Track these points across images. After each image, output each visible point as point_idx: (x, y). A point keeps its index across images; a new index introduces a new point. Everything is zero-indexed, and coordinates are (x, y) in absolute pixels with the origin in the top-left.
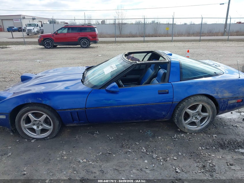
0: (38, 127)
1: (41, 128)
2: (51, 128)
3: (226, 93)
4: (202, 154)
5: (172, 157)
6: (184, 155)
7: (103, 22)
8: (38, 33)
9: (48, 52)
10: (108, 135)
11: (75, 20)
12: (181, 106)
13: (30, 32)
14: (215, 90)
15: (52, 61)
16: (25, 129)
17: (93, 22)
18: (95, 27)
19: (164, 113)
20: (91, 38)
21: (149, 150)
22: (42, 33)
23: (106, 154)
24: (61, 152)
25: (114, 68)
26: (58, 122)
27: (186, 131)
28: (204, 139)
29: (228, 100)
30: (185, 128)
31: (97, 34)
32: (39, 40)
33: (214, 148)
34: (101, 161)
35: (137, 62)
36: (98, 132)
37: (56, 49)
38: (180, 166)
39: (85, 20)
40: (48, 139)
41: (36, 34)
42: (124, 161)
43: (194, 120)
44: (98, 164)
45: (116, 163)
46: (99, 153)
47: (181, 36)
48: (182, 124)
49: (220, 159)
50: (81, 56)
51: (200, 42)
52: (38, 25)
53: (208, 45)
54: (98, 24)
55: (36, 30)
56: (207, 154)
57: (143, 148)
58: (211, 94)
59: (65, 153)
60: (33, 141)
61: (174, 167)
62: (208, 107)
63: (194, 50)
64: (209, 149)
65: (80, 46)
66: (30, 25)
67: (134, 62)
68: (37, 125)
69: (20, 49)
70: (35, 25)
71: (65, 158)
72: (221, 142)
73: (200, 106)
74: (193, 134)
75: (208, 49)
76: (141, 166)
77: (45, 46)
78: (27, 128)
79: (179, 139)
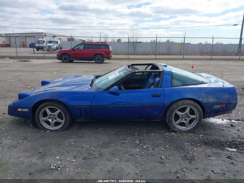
0: (53, 120)
1: (55, 121)
2: (63, 121)
3: (211, 98)
4: (186, 147)
5: (160, 148)
6: (171, 148)
7: (119, 41)
8: (57, 49)
9: (65, 65)
10: (109, 131)
11: (92, 38)
12: (171, 108)
13: (50, 48)
14: (201, 96)
15: (68, 73)
16: (42, 121)
17: (109, 40)
18: (110, 45)
19: (157, 113)
20: (105, 54)
21: (142, 142)
22: (61, 49)
23: (106, 143)
24: (70, 140)
25: (117, 75)
26: (69, 117)
27: (176, 130)
28: (192, 137)
29: (213, 105)
30: (175, 127)
31: (111, 51)
32: (57, 55)
33: (199, 144)
34: (101, 147)
35: (136, 71)
36: (101, 128)
37: (72, 64)
38: (165, 154)
39: (100, 37)
40: (60, 131)
41: (55, 50)
42: (120, 148)
43: (183, 121)
44: (98, 149)
45: (113, 149)
46: (100, 142)
47: (194, 55)
48: (172, 123)
49: (201, 151)
50: (94, 70)
51: (211, 61)
52: (57, 42)
53: (218, 63)
54: (114, 42)
55: (55, 46)
56: (190, 148)
57: (137, 141)
58: (197, 99)
59: (72, 141)
60: (48, 131)
61: (160, 155)
62: (195, 110)
63: (203, 68)
64: (193, 145)
65: (94, 61)
66: (50, 42)
67: (133, 71)
68: (52, 118)
69: (40, 63)
70: (55, 42)
71: (72, 144)
72: (206, 141)
73: (188, 109)
74: (182, 133)
75: (218, 67)
76: (133, 152)
77: (62, 61)
78: (44, 121)
79: (169, 136)
